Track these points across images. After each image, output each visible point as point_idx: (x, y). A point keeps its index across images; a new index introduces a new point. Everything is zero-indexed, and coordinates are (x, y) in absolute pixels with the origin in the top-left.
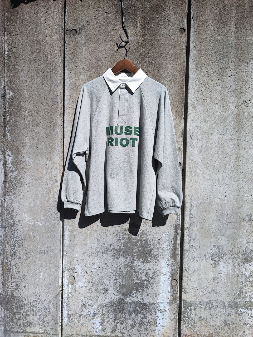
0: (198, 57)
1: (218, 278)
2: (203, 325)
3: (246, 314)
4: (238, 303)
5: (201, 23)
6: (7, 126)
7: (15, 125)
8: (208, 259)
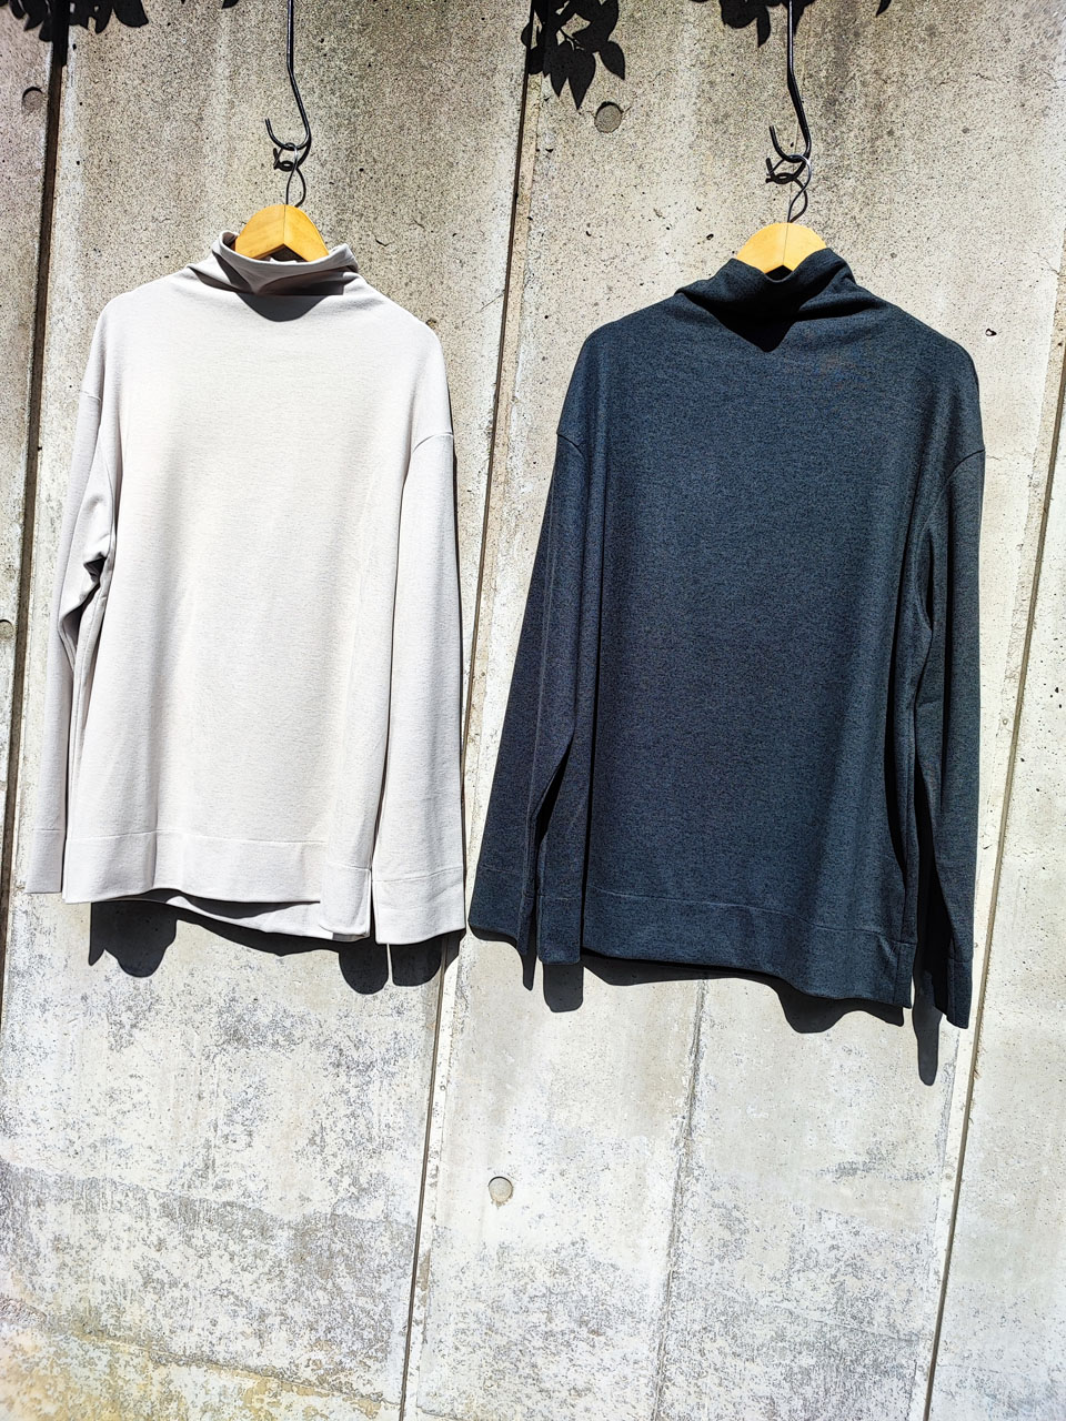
0: (86, 206)
1: (126, 1093)
2: (68, 1269)
3: (223, 1252)
4: (197, 1203)
5: (103, 71)
8: (95, 1018)
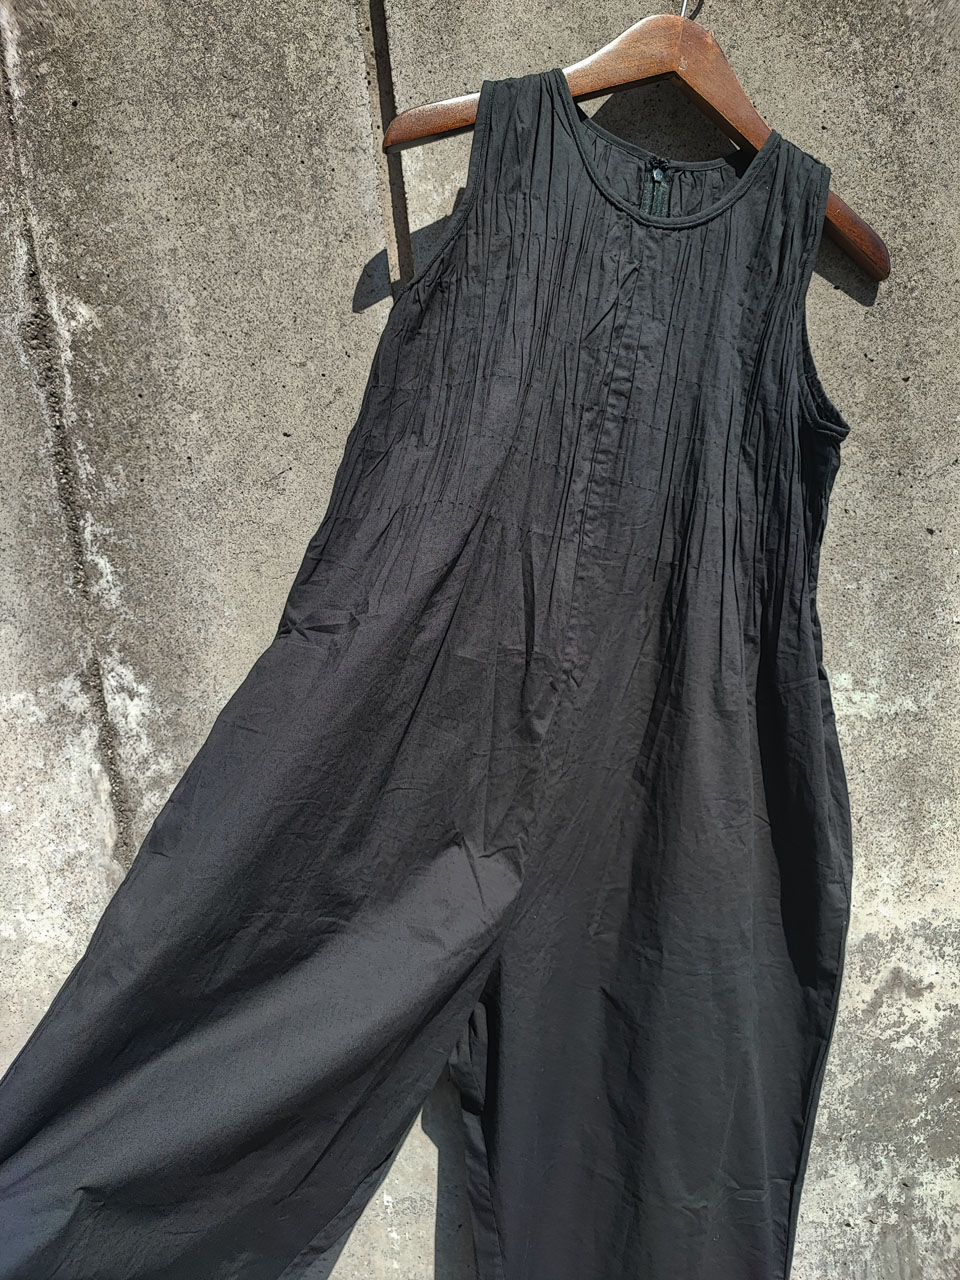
6: (88, 515)
7: (139, 506)
